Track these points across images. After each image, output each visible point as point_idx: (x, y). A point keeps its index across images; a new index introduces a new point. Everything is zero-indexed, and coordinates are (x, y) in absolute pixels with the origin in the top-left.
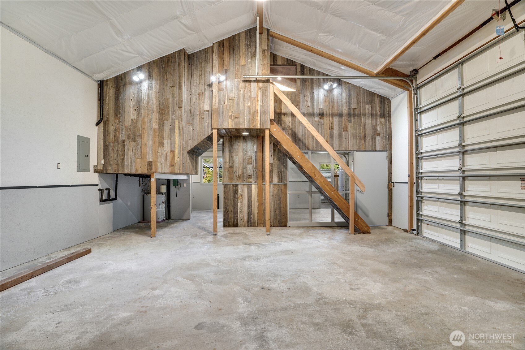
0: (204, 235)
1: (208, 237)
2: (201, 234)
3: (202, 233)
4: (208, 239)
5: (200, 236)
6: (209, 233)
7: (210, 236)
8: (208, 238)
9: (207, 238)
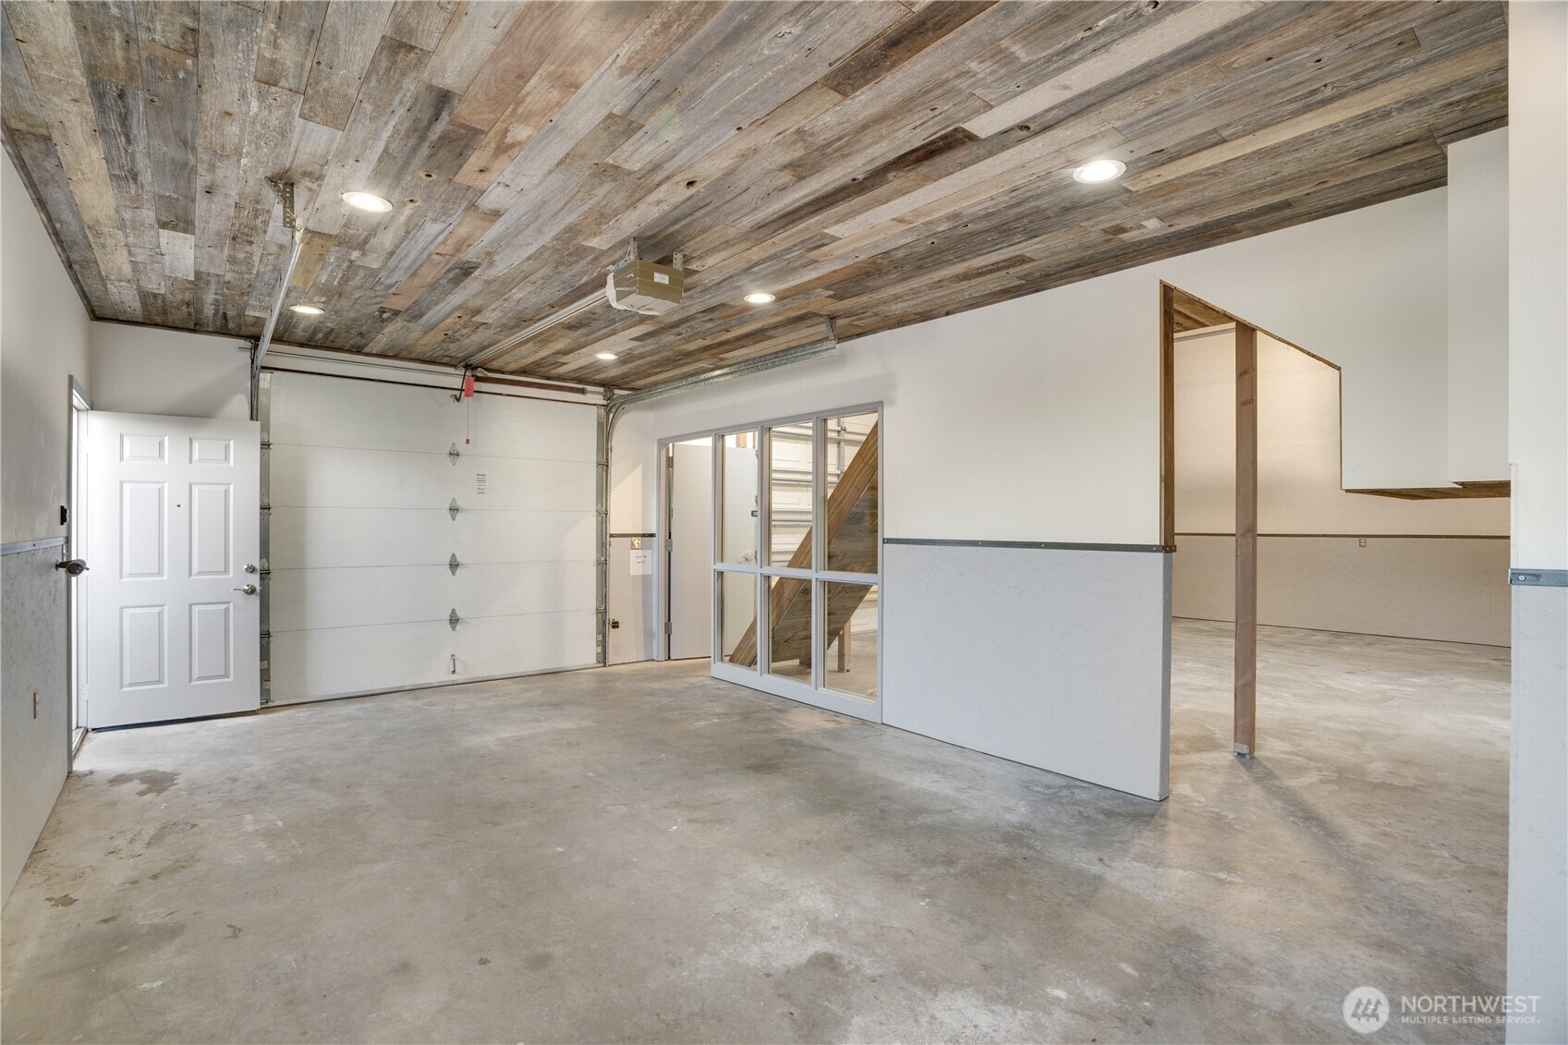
0: (1298, 770)
1: (1282, 756)
2: (1312, 777)
3: (1305, 780)
4: (1286, 746)
5: (1320, 770)
6: (1270, 775)
7: (1269, 759)
8: (1282, 752)
9: (1290, 753)
